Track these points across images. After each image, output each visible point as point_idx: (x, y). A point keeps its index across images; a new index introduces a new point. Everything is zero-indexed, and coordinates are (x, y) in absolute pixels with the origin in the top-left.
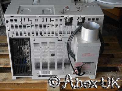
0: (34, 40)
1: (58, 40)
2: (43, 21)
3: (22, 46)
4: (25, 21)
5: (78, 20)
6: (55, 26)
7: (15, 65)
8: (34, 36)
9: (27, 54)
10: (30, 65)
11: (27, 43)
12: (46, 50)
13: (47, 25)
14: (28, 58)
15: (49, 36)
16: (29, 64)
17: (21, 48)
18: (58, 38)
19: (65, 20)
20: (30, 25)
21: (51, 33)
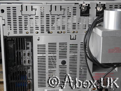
0: (38, 40)
1: (71, 39)
2: (51, 10)
3: (21, 51)
4: (27, 10)
5: (96, 8)
6: (66, 17)
7: (10, 82)
8: (38, 33)
9: (27, 64)
10: (31, 81)
11: (28, 46)
12: (55, 55)
13: (56, 17)
14: (29, 70)
15: (58, 32)
16: (30, 79)
17: (20, 53)
18: (71, 35)
19: (80, 8)
20: (34, 17)
21: (61, 28)
